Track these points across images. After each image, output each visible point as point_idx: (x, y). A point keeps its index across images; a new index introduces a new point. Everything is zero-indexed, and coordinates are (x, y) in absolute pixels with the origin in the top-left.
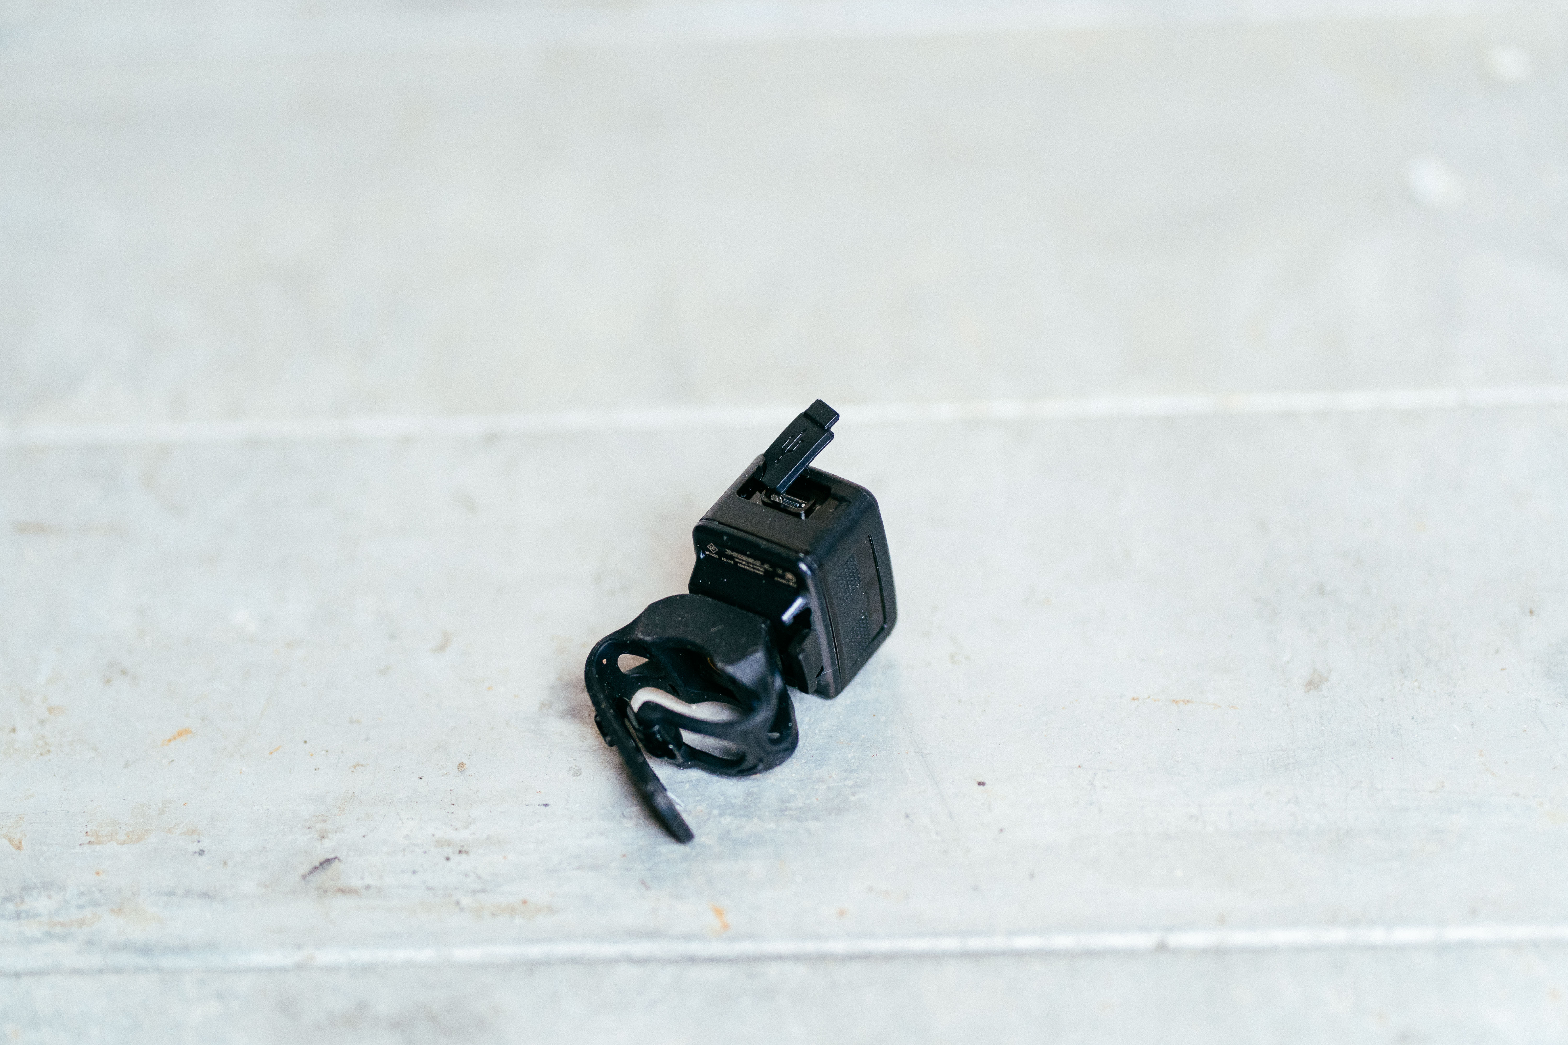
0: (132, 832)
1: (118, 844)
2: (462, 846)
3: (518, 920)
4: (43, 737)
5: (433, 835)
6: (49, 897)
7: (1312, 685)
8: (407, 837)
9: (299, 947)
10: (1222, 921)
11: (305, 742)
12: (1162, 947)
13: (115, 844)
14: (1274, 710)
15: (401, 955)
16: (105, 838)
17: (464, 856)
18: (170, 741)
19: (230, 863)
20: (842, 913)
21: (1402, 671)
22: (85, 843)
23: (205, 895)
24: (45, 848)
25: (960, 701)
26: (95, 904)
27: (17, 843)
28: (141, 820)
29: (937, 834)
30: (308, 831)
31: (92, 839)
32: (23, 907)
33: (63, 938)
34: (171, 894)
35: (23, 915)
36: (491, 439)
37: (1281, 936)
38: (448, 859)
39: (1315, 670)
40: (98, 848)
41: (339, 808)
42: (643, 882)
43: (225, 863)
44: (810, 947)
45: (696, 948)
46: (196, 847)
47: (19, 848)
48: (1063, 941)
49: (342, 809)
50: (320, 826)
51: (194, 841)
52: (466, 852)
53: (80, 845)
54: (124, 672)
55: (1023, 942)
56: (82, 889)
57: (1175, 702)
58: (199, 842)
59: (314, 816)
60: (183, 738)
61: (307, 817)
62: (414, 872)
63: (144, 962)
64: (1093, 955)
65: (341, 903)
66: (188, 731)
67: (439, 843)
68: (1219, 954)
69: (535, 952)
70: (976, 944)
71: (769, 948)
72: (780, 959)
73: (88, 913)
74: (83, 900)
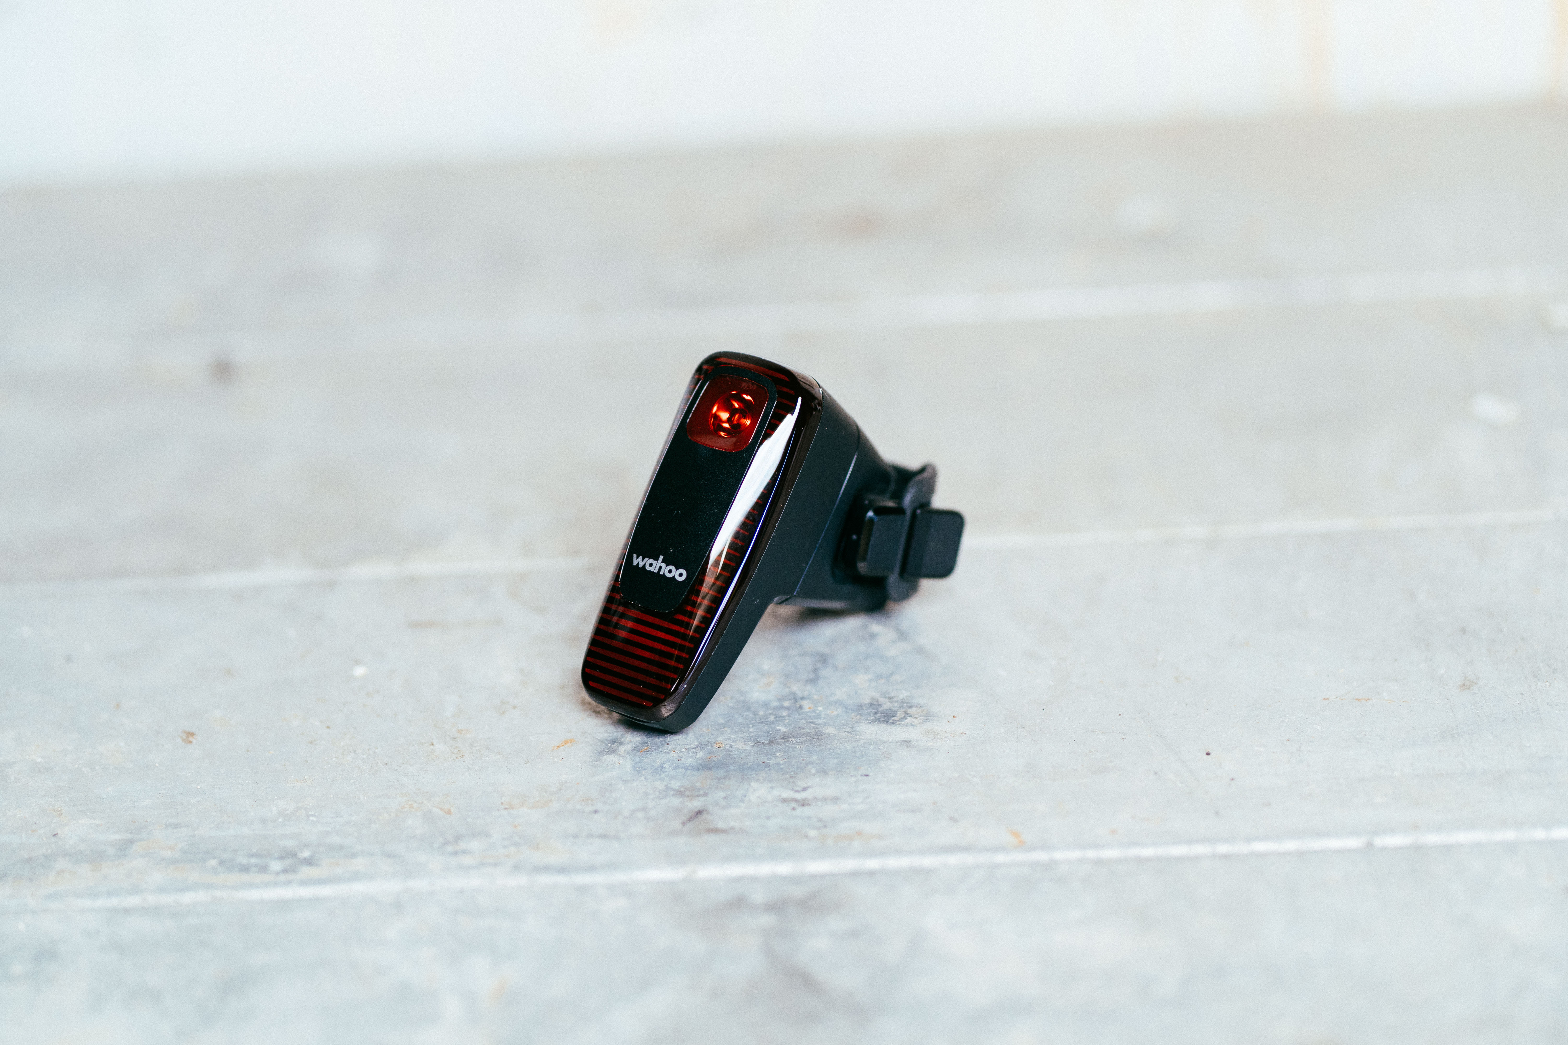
0: (538, 801)
1: (528, 809)
2: (804, 801)
3: (856, 844)
4: (457, 747)
5: (780, 796)
6: (479, 841)
7: (1465, 686)
8: (759, 797)
9: (683, 865)
10: (1415, 829)
12: (1370, 845)
13: (526, 809)
14: (1437, 702)
15: (765, 869)
16: (517, 806)
17: (806, 808)
18: (558, 747)
19: (621, 818)
20: (1113, 832)
21: (1535, 676)
22: (502, 809)
23: (603, 836)
24: (471, 813)
26: (516, 845)
27: (447, 810)
28: (545, 794)
29: (1181, 783)
31: (508, 807)
32: (458, 848)
33: (495, 865)
34: (576, 836)
35: (460, 853)
37: (1463, 837)
38: (794, 809)
39: (1466, 678)
40: (512, 812)
42: (952, 819)
43: (616, 818)
44: (1091, 854)
46: (592, 809)
47: (449, 812)
48: (1291, 845)
51: (589, 806)
52: (808, 805)
53: (498, 810)
54: (515, 707)
55: (1260, 847)
56: (504, 836)
57: (1358, 700)
58: (593, 805)
60: (569, 744)
61: (677, 788)
62: (768, 818)
63: (561, 879)
64: (1316, 852)
65: (712, 838)
66: (572, 741)
67: (785, 801)
68: (1416, 848)
69: (872, 864)
70: (1222, 848)
71: (1058, 855)
72: (1068, 861)
73: (512, 850)
74: (507, 843)
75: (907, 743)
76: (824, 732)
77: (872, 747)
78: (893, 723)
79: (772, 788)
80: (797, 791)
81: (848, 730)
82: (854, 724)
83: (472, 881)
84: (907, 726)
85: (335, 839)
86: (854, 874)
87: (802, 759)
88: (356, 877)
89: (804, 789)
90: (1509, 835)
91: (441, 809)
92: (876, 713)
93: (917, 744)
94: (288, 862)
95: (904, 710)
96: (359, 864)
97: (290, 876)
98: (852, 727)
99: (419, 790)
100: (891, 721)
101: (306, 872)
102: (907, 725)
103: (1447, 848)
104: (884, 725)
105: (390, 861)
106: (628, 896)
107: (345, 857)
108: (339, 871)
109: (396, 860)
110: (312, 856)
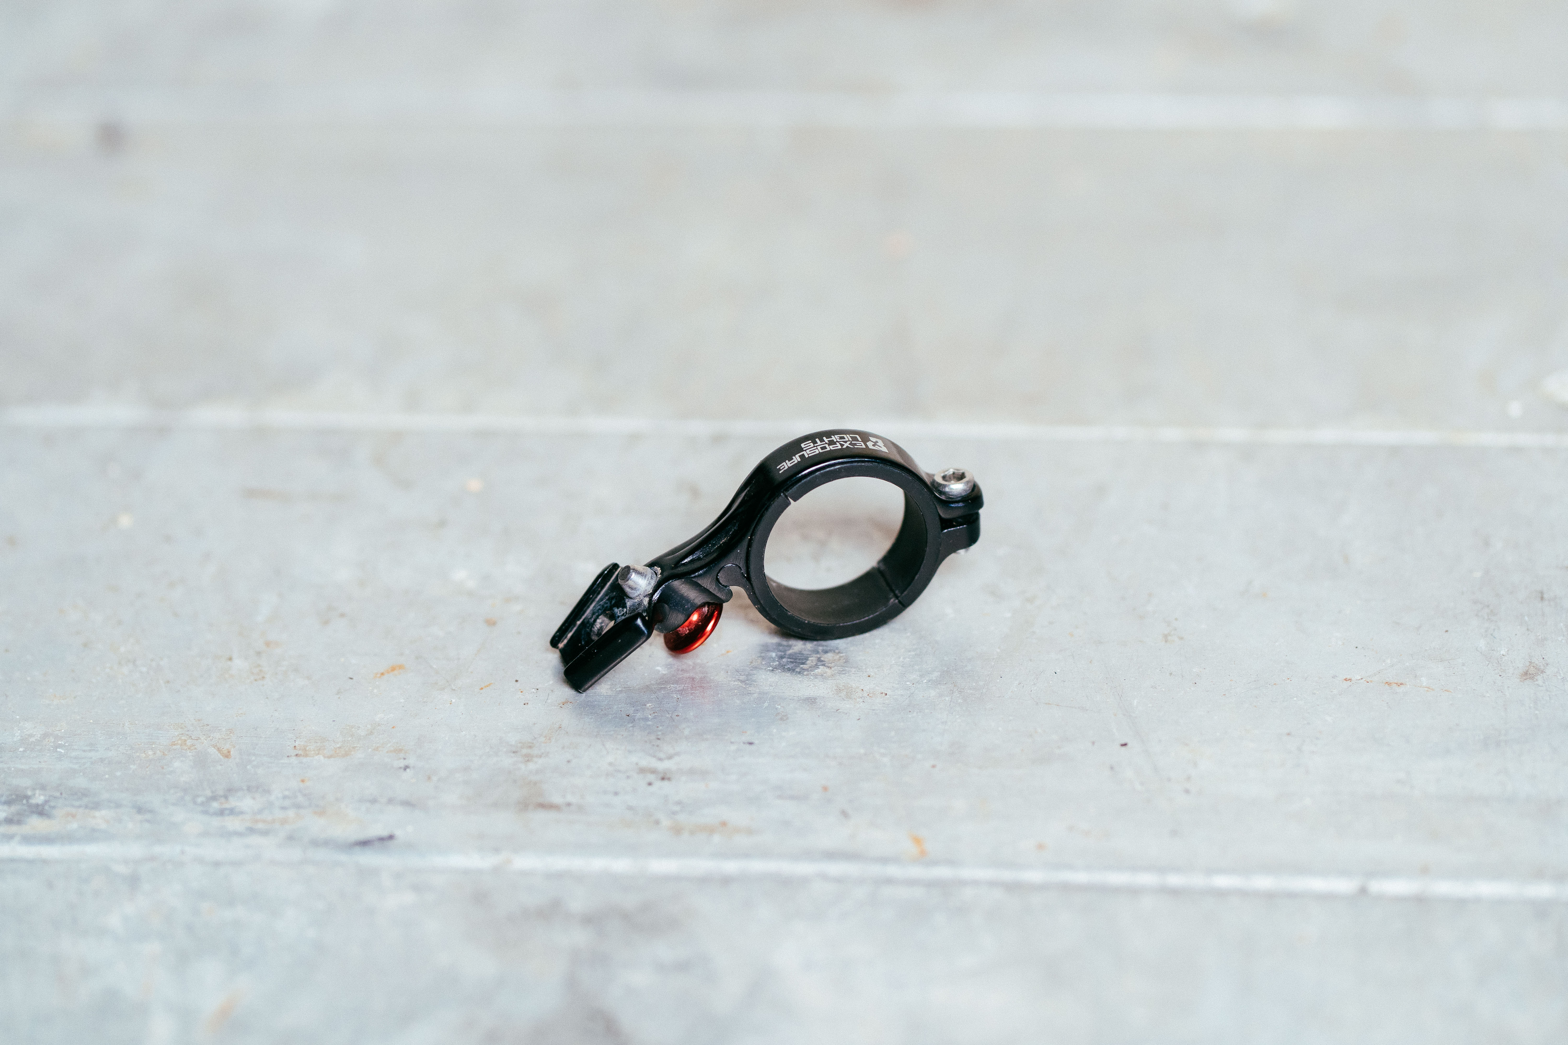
0: (340, 748)
1: (325, 757)
2: (665, 773)
3: (716, 838)
4: (259, 666)
5: (637, 764)
6: (254, 798)
7: (1526, 676)
8: (611, 764)
9: (497, 850)
10: (1425, 871)
11: (517, 681)
12: (1363, 893)
13: (322, 757)
14: (1488, 695)
15: (597, 864)
16: (313, 752)
17: (666, 783)
18: (382, 674)
19: (435, 778)
20: (1040, 847)
22: (293, 755)
23: (407, 804)
24: (253, 758)
25: (1171, 674)
26: (298, 806)
27: (226, 752)
28: (350, 739)
29: (1141, 784)
30: (512, 755)
31: (300, 752)
32: (227, 806)
34: (374, 801)
35: (227, 812)
36: (718, 439)
37: (1486, 888)
38: (650, 784)
39: (1531, 663)
40: (304, 760)
41: (545, 737)
42: (844, 813)
43: (429, 778)
44: (1007, 875)
45: (892, 870)
46: (402, 763)
47: (227, 756)
48: (1263, 882)
49: (548, 738)
50: (525, 751)
51: (400, 759)
52: (669, 779)
53: (288, 756)
54: (342, 615)
55: (1222, 881)
56: (287, 793)
57: (1389, 684)
58: (405, 759)
59: (520, 743)
60: (396, 672)
61: (513, 743)
62: (616, 794)
63: (343, 857)
64: (1292, 895)
65: (541, 816)
66: (401, 667)
67: (642, 771)
68: (1420, 901)
69: (731, 867)
70: (1174, 880)
71: (966, 873)
72: (975, 883)
73: (291, 813)
74: (287, 803)
75: (811, 701)
76: (712, 678)
77: (766, 704)
78: (799, 673)
79: (630, 752)
80: (660, 759)
81: (742, 678)
82: (752, 670)
84: (816, 678)
85: (80, 782)
86: (704, 881)
87: (676, 714)
88: (92, 835)
89: (670, 757)
91: (219, 750)
92: (782, 657)
93: (822, 704)
94: (14, 809)
95: (818, 656)
96: (100, 818)
97: (14, 829)
98: (747, 675)
99: (199, 720)
100: (798, 670)
101: (36, 824)
102: (816, 676)
103: (1460, 904)
104: (788, 674)
105: (139, 817)
106: (417, 888)
107: (86, 807)
108: (74, 826)
109: (148, 816)
110: (46, 802)
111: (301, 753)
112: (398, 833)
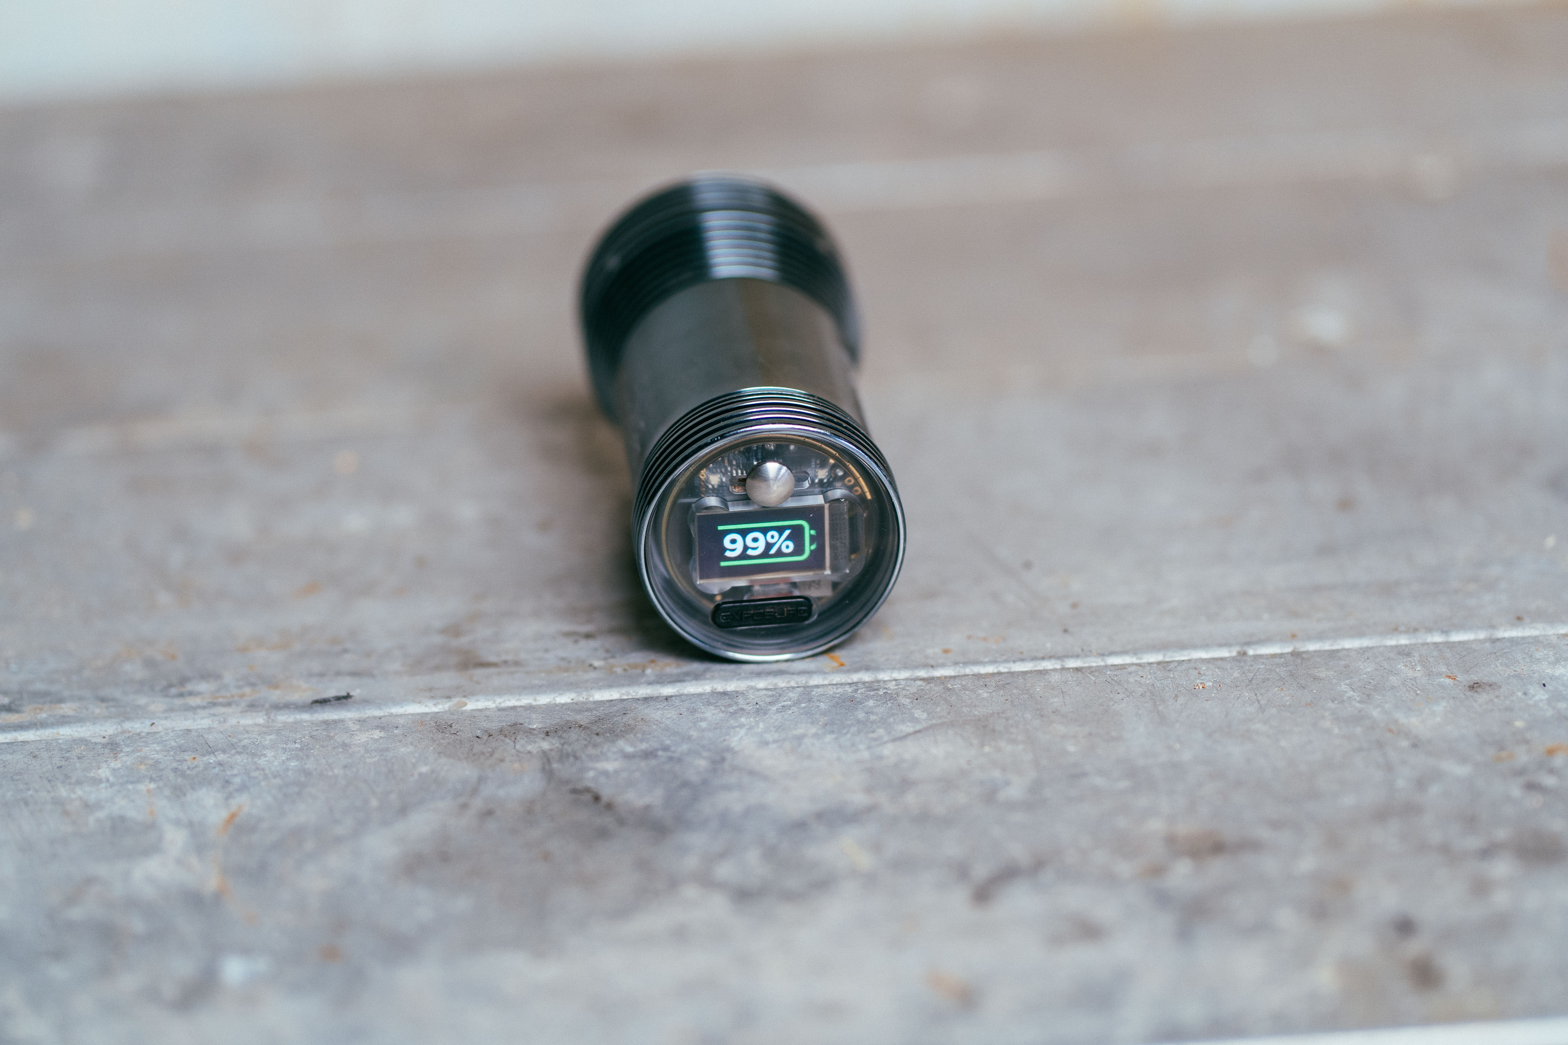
0: (278, 643)
1: (267, 651)
2: (588, 634)
3: (649, 671)
5: (560, 630)
6: (208, 683)
8: (534, 632)
9: (449, 697)
10: (1294, 636)
12: (1243, 654)
13: (264, 651)
15: (544, 700)
16: (254, 649)
17: (590, 640)
19: (374, 655)
20: (946, 651)
22: (236, 652)
23: (355, 674)
24: (199, 657)
26: (253, 685)
27: (172, 655)
28: (286, 636)
30: (442, 634)
31: (242, 649)
32: (184, 690)
34: (322, 675)
35: (186, 694)
37: (1350, 643)
38: (576, 642)
40: (248, 654)
41: (469, 620)
43: (369, 656)
44: (922, 673)
45: (816, 679)
46: (341, 649)
47: (174, 657)
49: (471, 620)
50: (452, 631)
51: (338, 646)
52: (593, 637)
53: (232, 653)
55: (1116, 660)
56: (239, 677)
58: (342, 646)
59: (446, 626)
61: (440, 627)
62: (546, 651)
63: (306, 716)
64: (1181, 662)
65: (482, 672)
66: (319, 585)
67: (566, 635)
70: (1072, 664)
71: (884, 676)
72: (896, 680)
73: (247, 690)
74: (241, 683)
80: (581, 626)
83: (201, 722)
85: (39, 686)
86: (647, 701)
88: (64, 721)
89: (589, 623)
90: (1404, 641)
91: (165, 654)
96: (67, 709)
99: (139, 637)
103: (1333, 654)
105: (104, 705)
106: (382, 728)
107: (51, 702)
108: (44, 715)
109: (111, 704)
110: (11, 703)
111: (244, 650)
112: (352, 694)
